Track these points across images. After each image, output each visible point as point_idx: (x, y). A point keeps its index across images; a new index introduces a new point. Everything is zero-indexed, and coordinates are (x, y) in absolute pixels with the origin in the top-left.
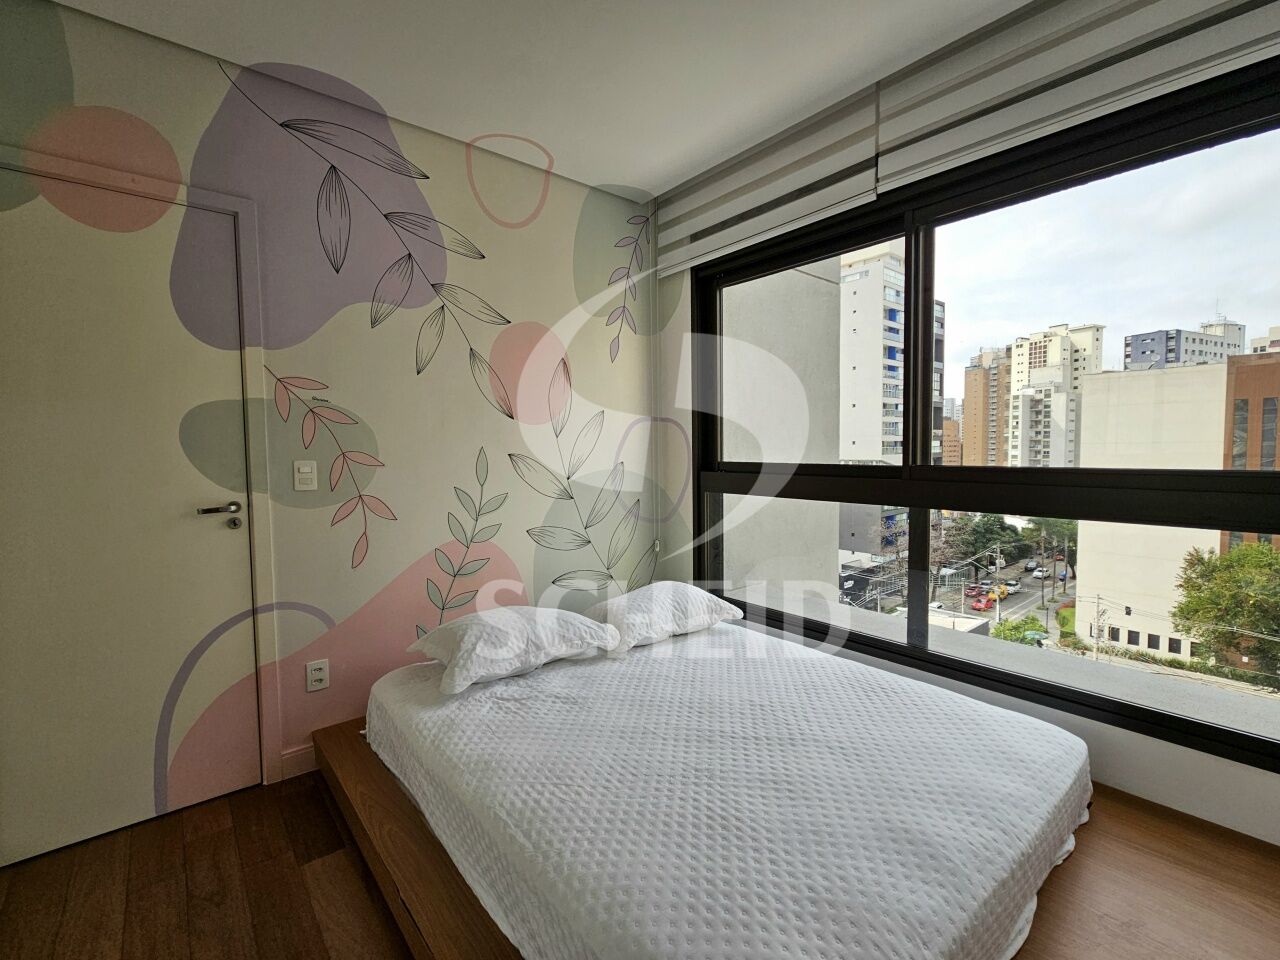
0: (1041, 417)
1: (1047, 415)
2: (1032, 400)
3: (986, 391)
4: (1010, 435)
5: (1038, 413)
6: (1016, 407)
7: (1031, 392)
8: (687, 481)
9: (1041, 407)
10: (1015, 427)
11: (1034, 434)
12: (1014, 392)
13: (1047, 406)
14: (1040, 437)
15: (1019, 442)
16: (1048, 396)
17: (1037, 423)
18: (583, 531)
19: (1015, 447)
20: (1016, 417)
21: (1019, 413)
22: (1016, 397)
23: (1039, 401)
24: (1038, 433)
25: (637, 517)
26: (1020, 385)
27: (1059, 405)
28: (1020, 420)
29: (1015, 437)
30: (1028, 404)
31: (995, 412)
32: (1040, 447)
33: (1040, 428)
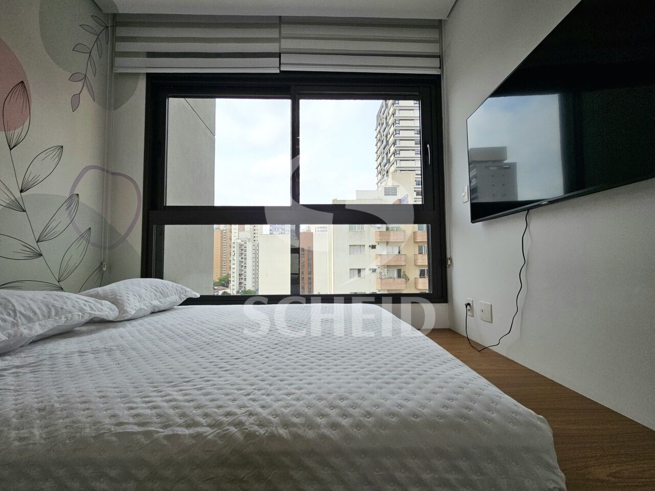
0: (243, 252)
1: (245, 251)
2: (240, 245)
3: (222, 240)
4: (232, 259)
5: (242, 250)
6: (234, 247)
7: (239, 241)
8: (137, 215)
9: (243, 248)
10: (234, 256)
11: (241, 259)
12: (233, 241)
13: (245, 247)
14: (243, 260)
15: (235, 262)
16: (245, 243)
17: (242, 254)
18: (34, 245)
19: (234, 264)
20: (234, 251)
21: (235, 249)
22: (234, 243)
23: (242, 245)
24: (242, 258)
25: (88, 241)
26: (235, 238)
27: (249, 247)
28: (235, 253)
29: (234, 260)
30: (239, 246)
31: (225, 249)
32: (243, 264)
33: (243, 256)
